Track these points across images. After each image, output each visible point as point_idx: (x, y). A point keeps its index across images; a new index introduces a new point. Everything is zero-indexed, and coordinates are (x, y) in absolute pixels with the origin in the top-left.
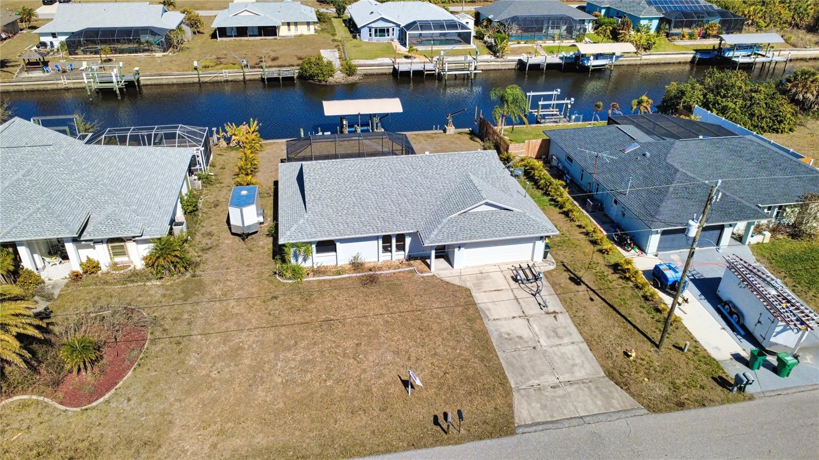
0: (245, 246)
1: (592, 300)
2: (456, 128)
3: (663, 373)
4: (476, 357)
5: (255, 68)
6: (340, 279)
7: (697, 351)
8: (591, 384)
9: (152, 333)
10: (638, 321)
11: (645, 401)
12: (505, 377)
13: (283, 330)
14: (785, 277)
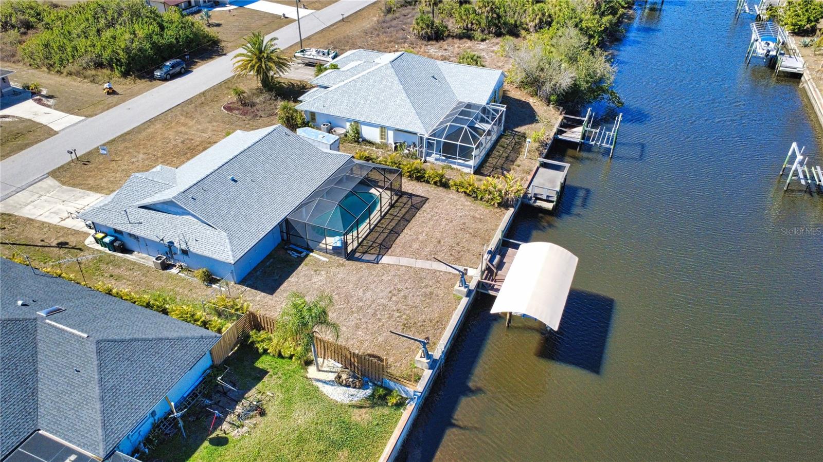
1: (42, 241)
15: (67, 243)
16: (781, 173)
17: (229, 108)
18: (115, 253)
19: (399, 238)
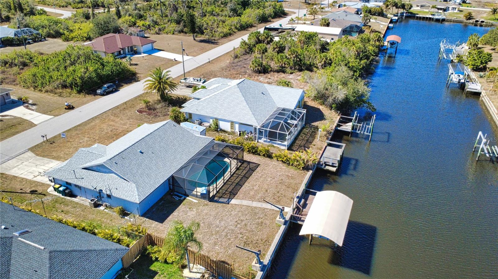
15: (36, 191)
16: (474, 150)
17: (140, 111)
18: (66, 197)
19: (242, 188)
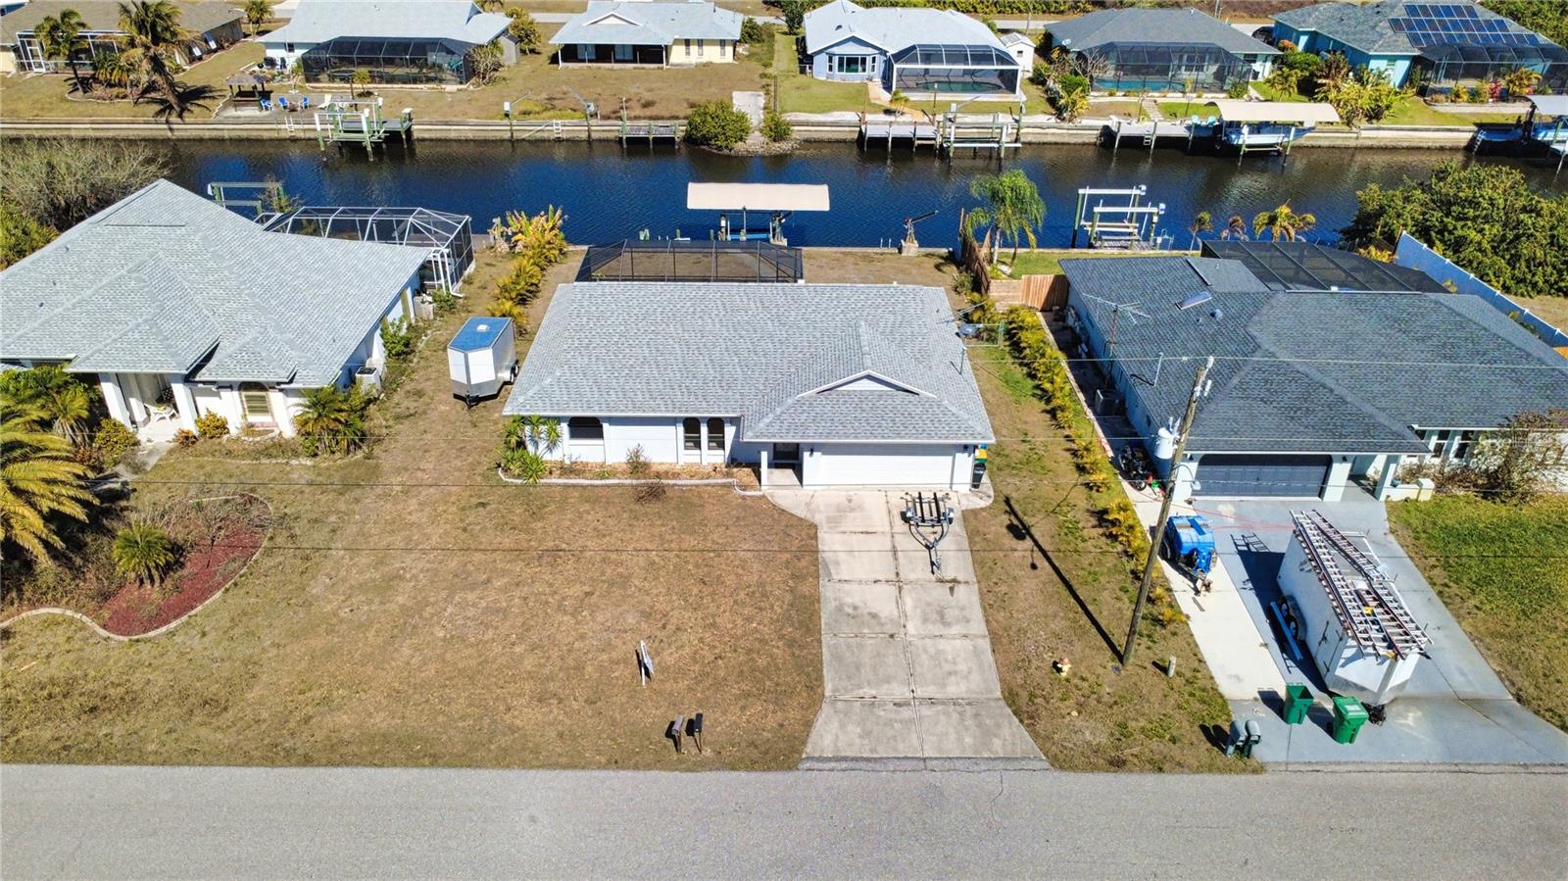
0: (468, 417)
1: (1034, 566)
2: (921, 246)
3: (1111, 707)
4: (782, 637)
5: (609, 118)
6: (603, 486)
7: (1195, 677)
8: (968, 707)
9: (271, 538)
10: (1105, 613)
11: (1054, 748)
12: (820, 678)
13: (478, 557)
14: (1434, 567)
15: (1011, 528)
